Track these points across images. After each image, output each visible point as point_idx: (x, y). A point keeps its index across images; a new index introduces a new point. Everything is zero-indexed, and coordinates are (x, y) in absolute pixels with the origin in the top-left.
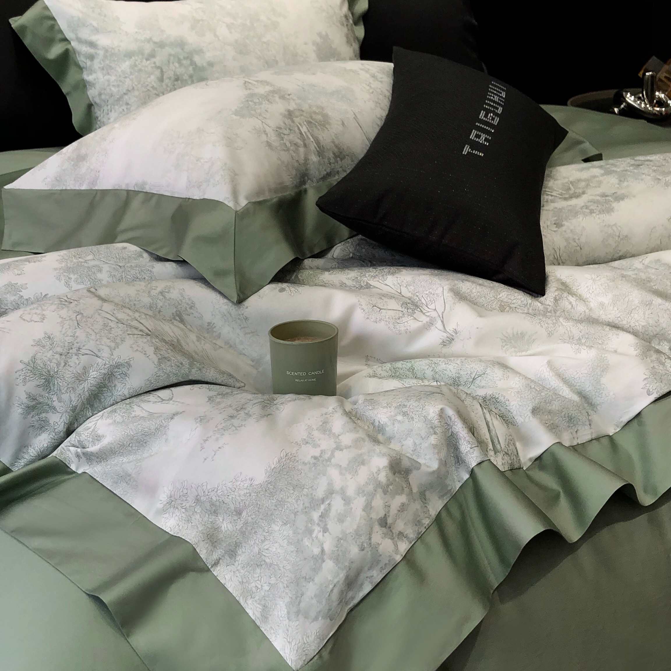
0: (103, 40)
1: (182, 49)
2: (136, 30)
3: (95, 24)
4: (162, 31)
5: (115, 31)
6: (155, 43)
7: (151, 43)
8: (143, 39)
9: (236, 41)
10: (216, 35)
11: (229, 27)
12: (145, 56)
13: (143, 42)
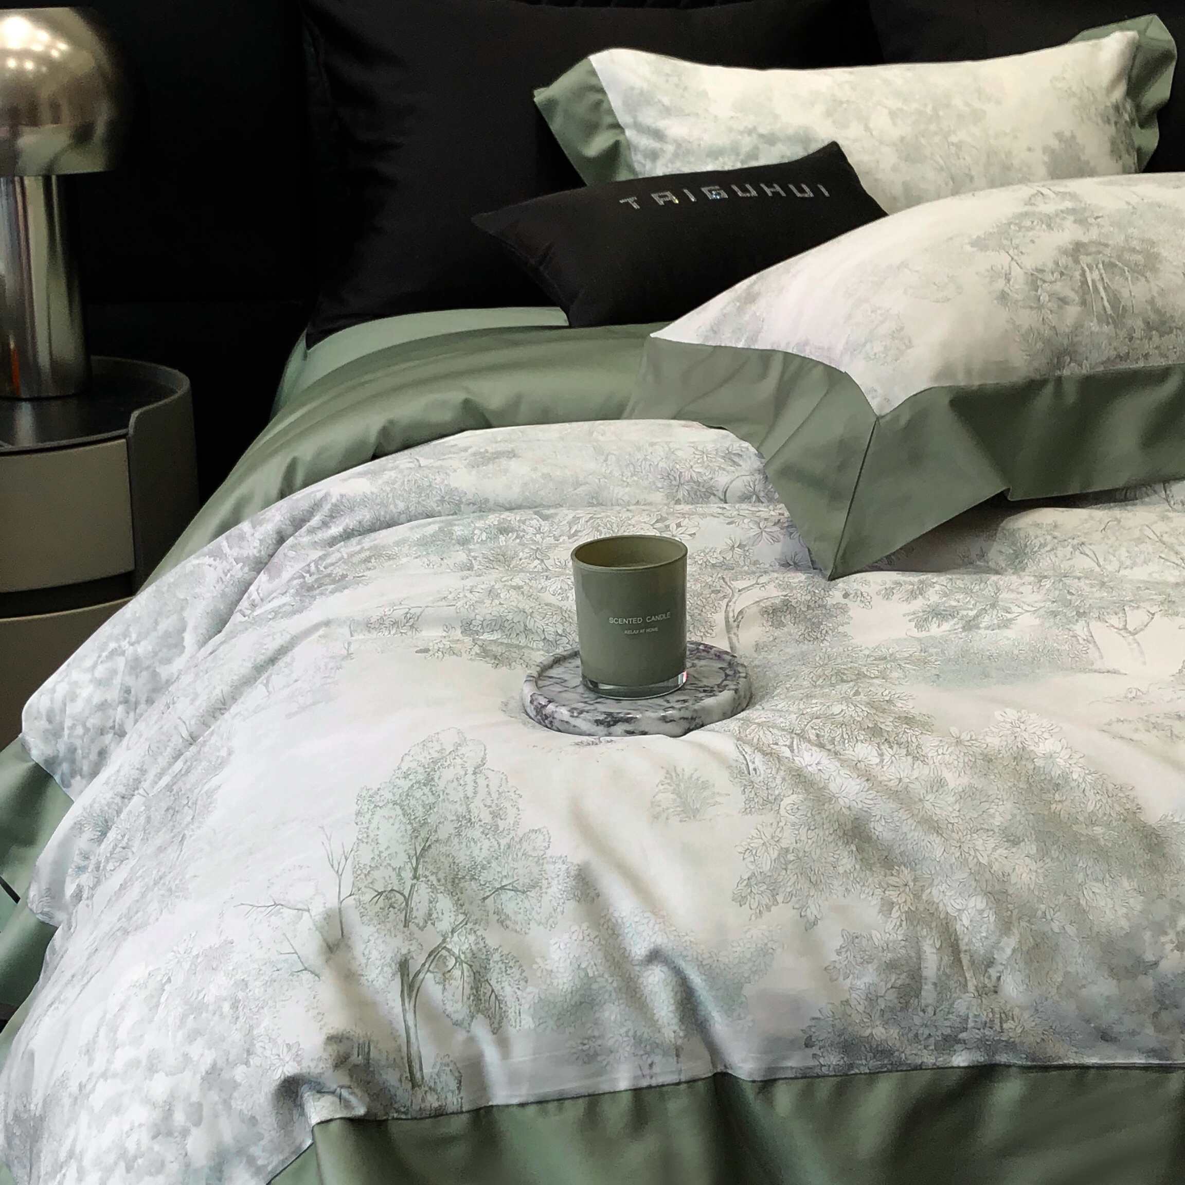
0: (675, 129)
2: (733, 114)
3: (666, 101)
4: (776, 117)
5: (697, 114)
6: (761, 136)
7: (755, 136)
8: (741, 128)
9: (902, 139)
10: (867, 128)
11: (893, 115)
12: (741, 157)
13: (741, 133)
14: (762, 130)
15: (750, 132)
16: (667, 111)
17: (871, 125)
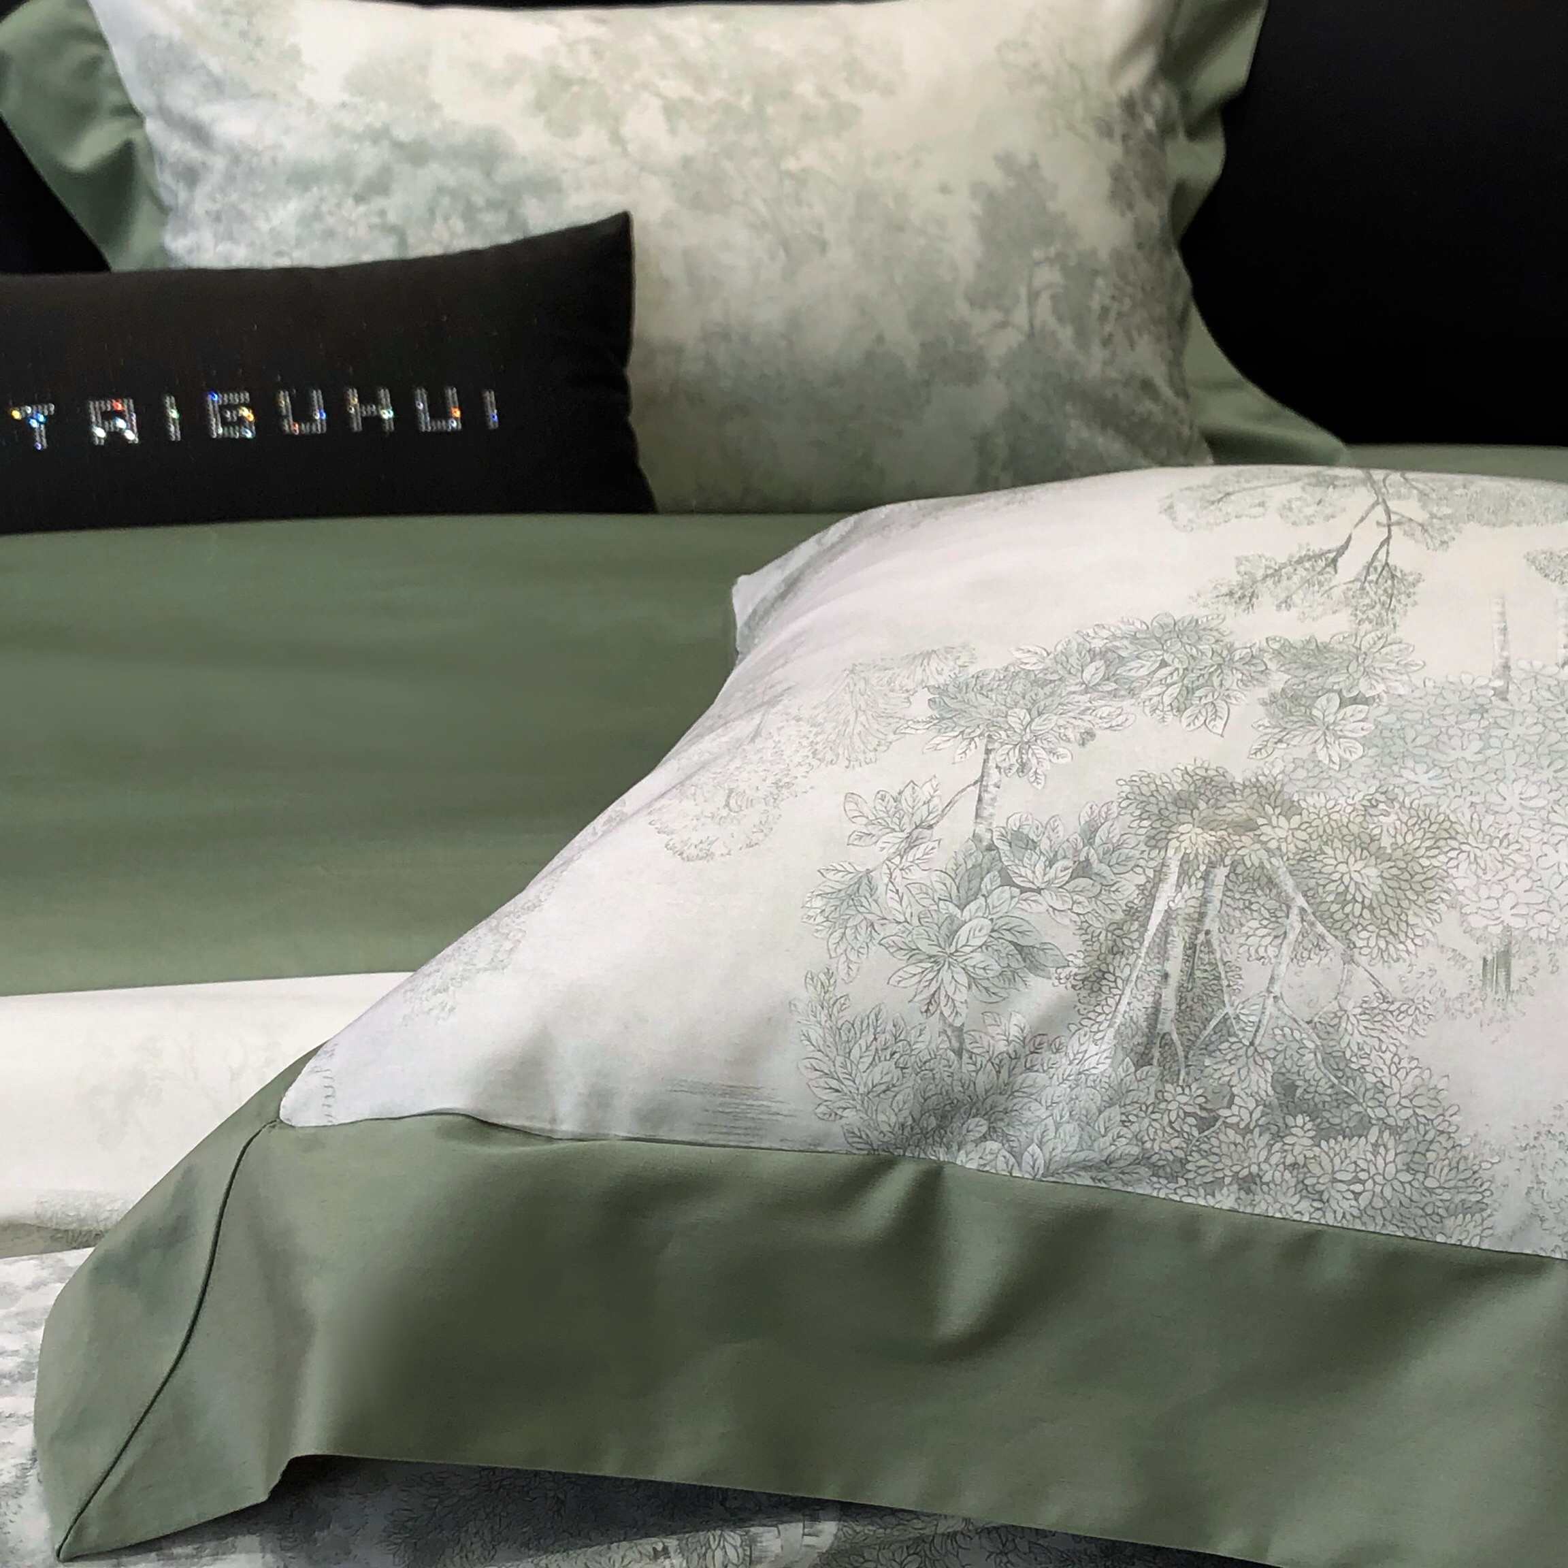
0: (230, 123)
1: (488, 174)
2: (346, 97)
3: (215, 66)
4: (433, 108)
5: (274, 96)
6: (398, 145)
7: (385, 143)
8: (360, 129)
9: (687, 162)
10: (616, 138)
11: (671, 111)
12: (356, 188)
13: (357, 138)
14: (402, 134)
15: (377, 136)
16: (217, 87)
17: (626, 131)
